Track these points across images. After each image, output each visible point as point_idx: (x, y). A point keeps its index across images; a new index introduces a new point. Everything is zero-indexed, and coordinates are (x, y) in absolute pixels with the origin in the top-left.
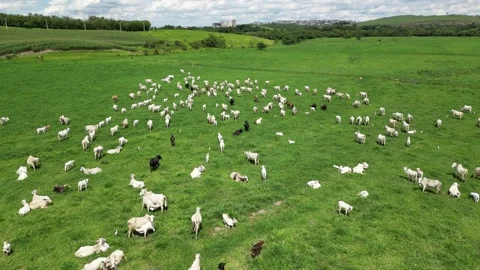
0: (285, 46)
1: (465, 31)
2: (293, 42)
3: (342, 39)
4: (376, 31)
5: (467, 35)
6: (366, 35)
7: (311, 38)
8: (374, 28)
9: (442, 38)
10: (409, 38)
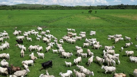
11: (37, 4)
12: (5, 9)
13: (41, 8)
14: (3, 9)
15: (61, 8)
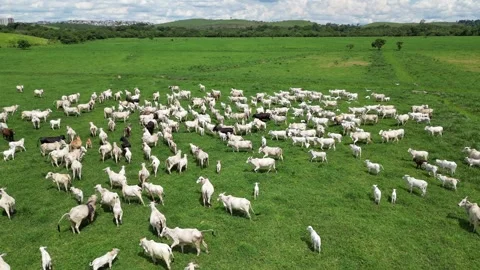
0: (63, 46)
1: (245, 33)
2: (75, 41)
3: (136, 39)
4: (170, 32)
5: (247, 36)
6: (162, 36)
7: (102, 38)
8: (169, 29)
9: (227, 38)
10: (200, 39)
11: (236, 20)
12: (137, 36)
13: (244, 31)
14: (132, 37)
15: (306, 33)
